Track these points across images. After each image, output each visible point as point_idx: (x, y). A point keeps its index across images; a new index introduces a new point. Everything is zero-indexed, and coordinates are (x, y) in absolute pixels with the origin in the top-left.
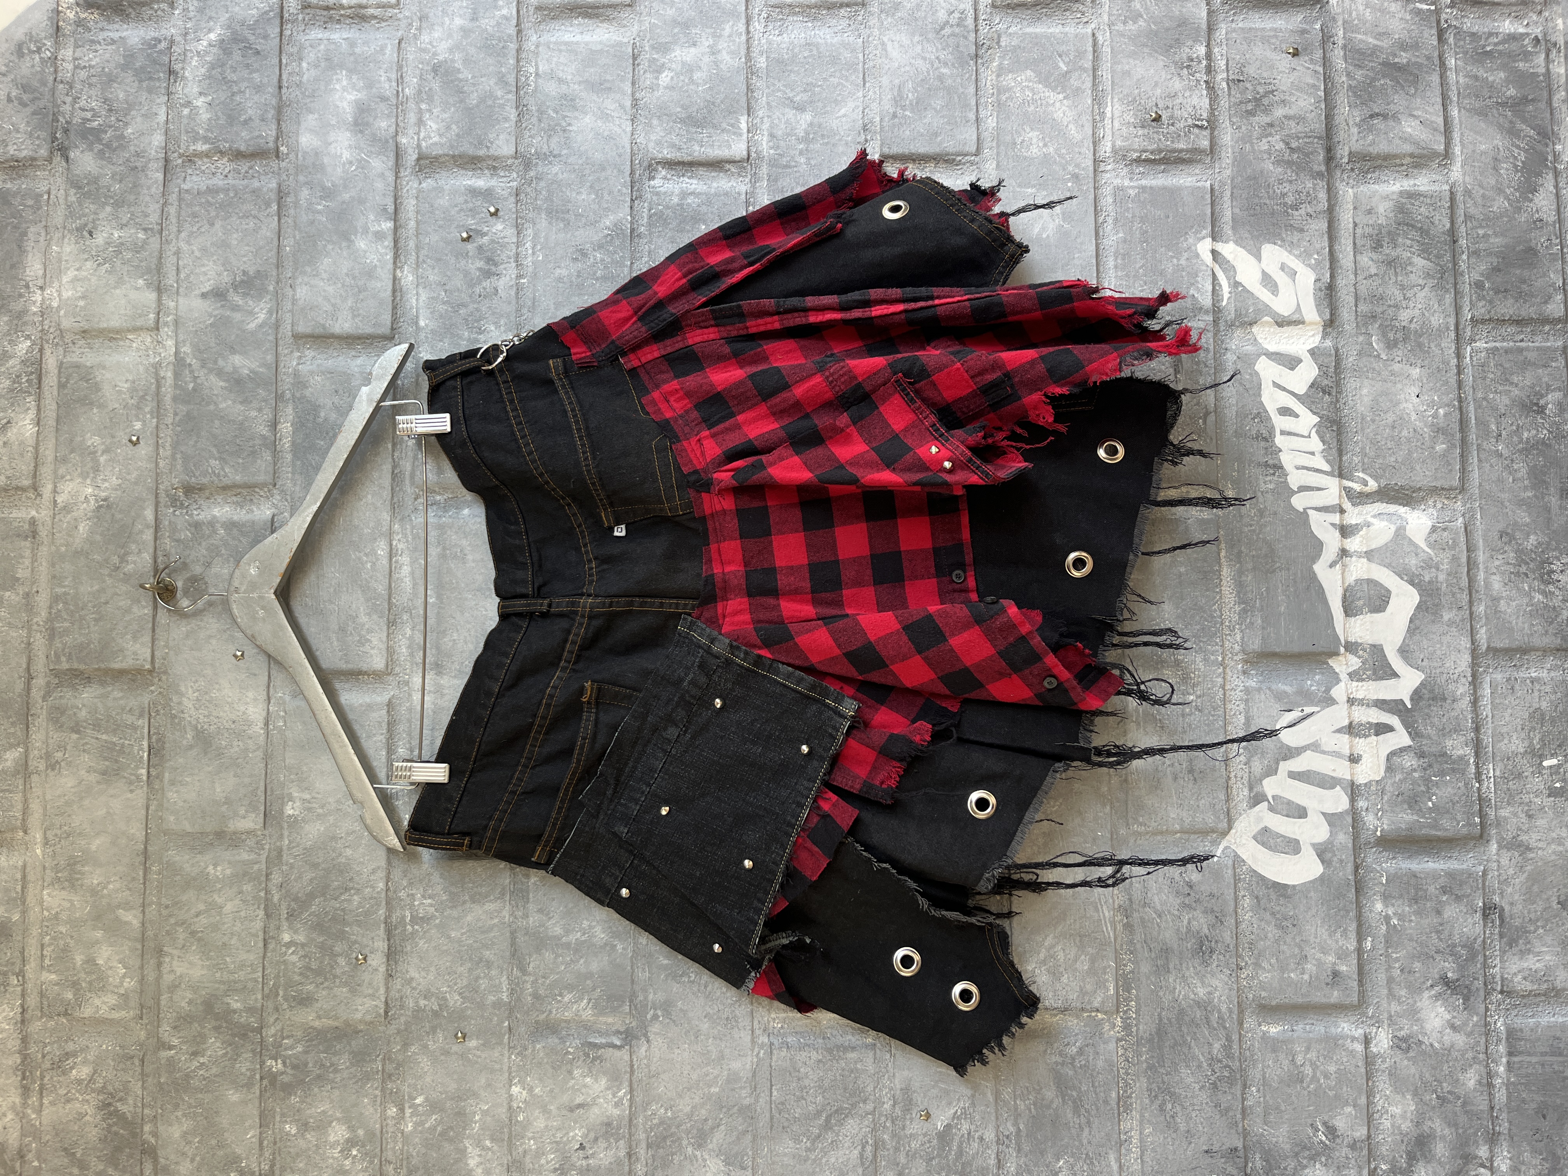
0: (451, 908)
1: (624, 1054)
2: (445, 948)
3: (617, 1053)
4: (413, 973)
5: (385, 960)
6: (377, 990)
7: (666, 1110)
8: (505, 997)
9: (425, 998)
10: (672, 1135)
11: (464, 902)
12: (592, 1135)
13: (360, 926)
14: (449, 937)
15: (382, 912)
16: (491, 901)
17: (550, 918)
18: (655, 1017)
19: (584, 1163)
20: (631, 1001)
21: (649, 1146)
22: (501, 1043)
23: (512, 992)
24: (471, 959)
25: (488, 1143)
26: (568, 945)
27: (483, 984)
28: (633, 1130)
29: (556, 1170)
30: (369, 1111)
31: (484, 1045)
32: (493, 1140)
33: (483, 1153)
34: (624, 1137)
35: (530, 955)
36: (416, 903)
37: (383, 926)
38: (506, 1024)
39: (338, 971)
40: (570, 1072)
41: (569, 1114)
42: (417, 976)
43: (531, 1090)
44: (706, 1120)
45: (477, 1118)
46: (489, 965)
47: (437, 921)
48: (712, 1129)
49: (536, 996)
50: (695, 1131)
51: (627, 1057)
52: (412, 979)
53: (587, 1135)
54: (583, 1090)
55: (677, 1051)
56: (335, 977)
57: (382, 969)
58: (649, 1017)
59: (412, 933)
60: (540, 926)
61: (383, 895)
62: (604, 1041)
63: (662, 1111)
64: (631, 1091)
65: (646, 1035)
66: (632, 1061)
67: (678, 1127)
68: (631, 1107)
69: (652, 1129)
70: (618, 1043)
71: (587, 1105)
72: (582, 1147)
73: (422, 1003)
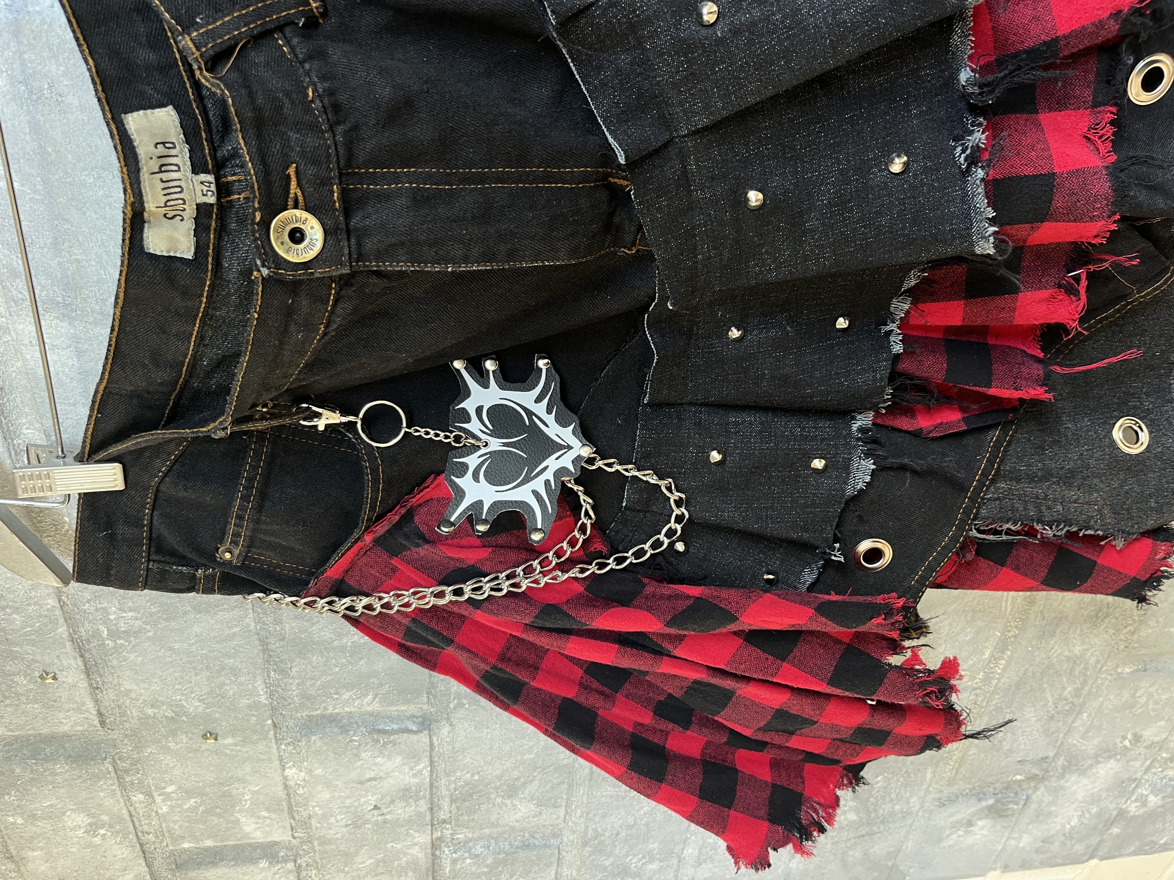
0: (168, 619)
1: (424, 737)
2: (169, 660)
3: (414, 738)
4: (127, 685)
5: (83, 676)
6: (83, 704)
7: (473, 775)
8: (263, 699)
9: (153, 706)
10: (479, 792)
11: (186, 613)
12: (388, 799)
13: (33, 645)
14: (171, 649)
15: (62, 630)
16: (224, 610)
17: (313, 624)
18: (460, 705)
19: (380, 818)
20: (428, 693)
21: (452, 801)
22: (266, 738)
23: (271, 695)
24: (208, 668)
25: (264, 814)
26: (343, 649)
27: (231, 690)
28: (434, 790)
29: (347, 826)
30: (109, 802)
31: (242, 741)
32: (268, 810)
33: (259, 821)
34: (425, 797)
35: (292, 661)
36: (112, 617)
37: (68, 644)
38: (270, 722)
39: (20, 690)
40: (357, 756)
41: (359, 786)
42: (135, 687)
43: (310, 772)
44: (518, 779)
45: (246, 797)
46: (235, 672)
47: (150, 634)
48: (524, 784)
49: (305, 696)
50: (505, 787)
51: (427, 740)
52: (130, 691)
53: (381, 800)
54: (374, 768)
55: (485, 731)
56: (18, 695)
57: (83, 684)
58: (452, 706)
59: (114, 648)
60: (300, 632)
61: (58, 612)
62: (396, 727)
63: (468, 776)
64: (432, 762)
65: (448, 719)
66: (431, 741)
67: (486, 786)
68: (431, 776)
69: (455, 790)
70: (414, 728)
71: (381, 778)
72: (376, 807)
73: (150, 711)
